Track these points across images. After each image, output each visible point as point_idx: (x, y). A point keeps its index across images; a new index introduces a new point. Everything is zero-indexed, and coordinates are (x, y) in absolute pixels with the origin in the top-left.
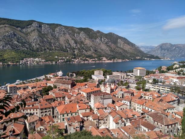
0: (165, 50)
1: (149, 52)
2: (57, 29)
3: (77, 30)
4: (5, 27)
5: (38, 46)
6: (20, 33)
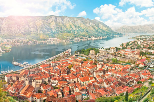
0: (125, 29)
1: (116, 30)
2: (65, 19)
4: (40, 21)
5: (55, 30)
6: (46, 23)
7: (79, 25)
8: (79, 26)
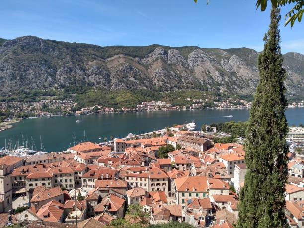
2: (192, 55)
3: (225, 53)
5: (161, 83)
6: (137, 65)
7: (235, 68)
8: (233, 73)
